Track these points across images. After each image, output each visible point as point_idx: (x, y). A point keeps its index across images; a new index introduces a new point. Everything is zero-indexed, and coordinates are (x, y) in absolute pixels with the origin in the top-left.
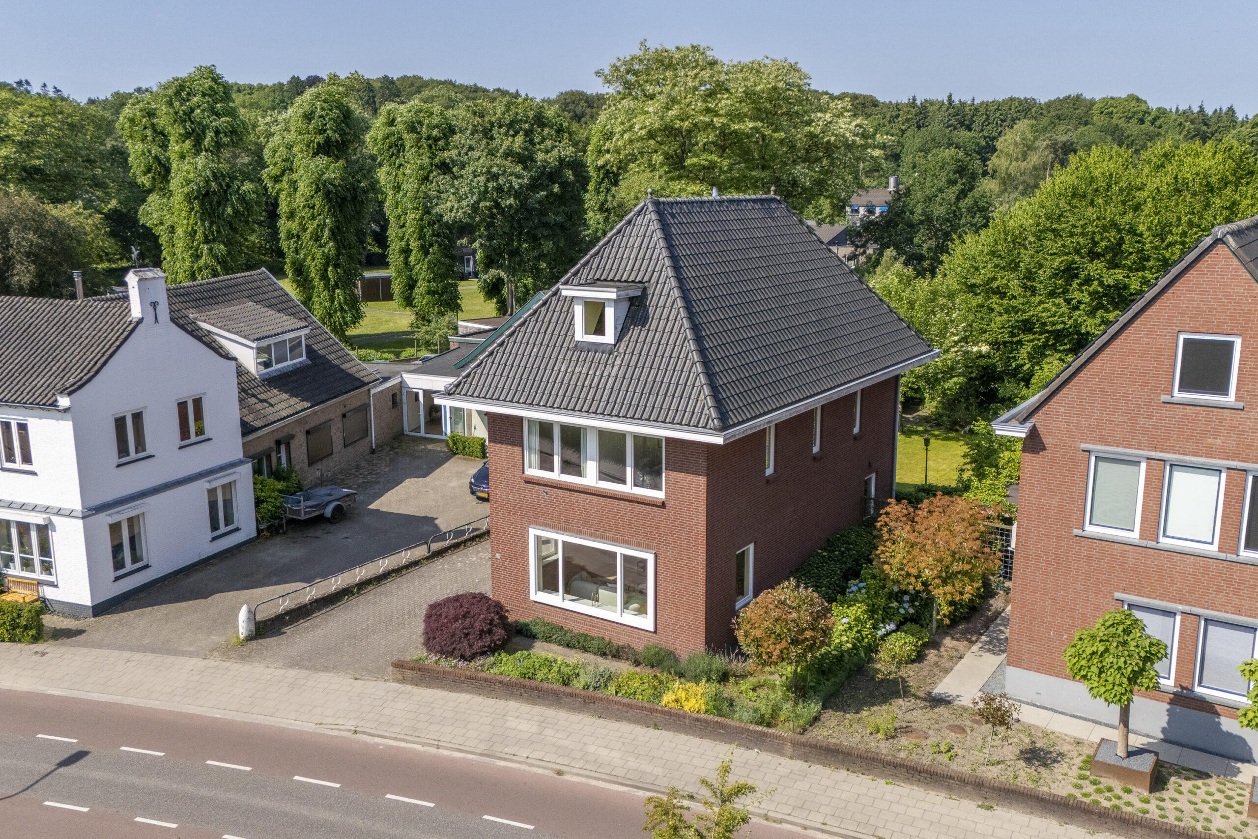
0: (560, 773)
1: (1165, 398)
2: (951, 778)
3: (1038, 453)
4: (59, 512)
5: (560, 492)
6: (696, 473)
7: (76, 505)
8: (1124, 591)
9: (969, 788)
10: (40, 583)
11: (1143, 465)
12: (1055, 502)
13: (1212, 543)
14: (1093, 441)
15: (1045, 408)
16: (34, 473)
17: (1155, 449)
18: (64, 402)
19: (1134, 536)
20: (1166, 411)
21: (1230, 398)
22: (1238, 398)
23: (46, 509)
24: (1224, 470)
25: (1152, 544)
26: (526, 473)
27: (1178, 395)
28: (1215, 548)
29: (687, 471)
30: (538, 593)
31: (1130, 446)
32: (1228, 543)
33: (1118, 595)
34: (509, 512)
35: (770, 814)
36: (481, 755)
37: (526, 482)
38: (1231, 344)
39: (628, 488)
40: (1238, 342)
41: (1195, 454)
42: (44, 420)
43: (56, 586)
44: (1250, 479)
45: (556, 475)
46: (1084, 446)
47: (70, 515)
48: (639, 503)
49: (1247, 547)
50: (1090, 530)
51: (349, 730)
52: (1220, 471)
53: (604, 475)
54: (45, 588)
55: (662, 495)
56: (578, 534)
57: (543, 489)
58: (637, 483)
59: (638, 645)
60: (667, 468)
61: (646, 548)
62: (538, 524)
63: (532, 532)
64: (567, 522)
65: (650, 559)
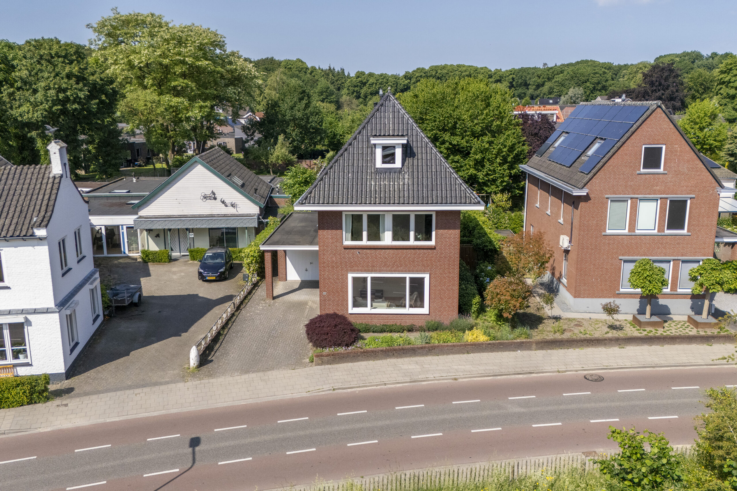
0: (456, 379)
1: (638, 172)
2: (606, 340)
3: (587, 201)
4: (35, 312)
5: (368, 251)
6: (455, 229)
7: (51, 304)
8: (623, 255)
9: (613, 342)
10: (15, 366)
11: (629, 201)
12: (595, 222)
13: (654, 230)
14: (611, 194)
15: (591, 182)
16: (8, 288)
17: (635, 194)
18: (41, 232)
19: (626, 231)
20: (639, 177)
21: (662, 170)
22: (664, 170)
23: (22, 312)
24: (659, 199)
25: (633, 234)
26: (344, 244)
27: (642, 170)
28: (656, 231)
29: (449, 228)
30: (354, 308)
31: (625, 194)
32: (661, 229)
33: (620, 257)
34: (333, 267)
35: (560, 370)
36: (410, 382)
37: (345, 249)
38: (661, 148)
39: (412, 242)
40: (664, 147)
41: (649, 194)
42: (19, 248)
43: (31, 365)
44: (669, 201)
45: (365, 242)
46: (607, 196)
47: (47, 311)
48: (419, 249)
49: (668, 229)
50: (608, 232)
51: (330, 390)
52: (657, 200)
53: (395, 238)
54: (18, 368)
55: (432, 243)
56: (380, 271)
57: (357, 251)
58: (416, 239)
59: (418, 323)
60: (436, 228)
61: (424, 272)
62: (353, 271)
63: (350, 276)
64: (373, 266)
65: (427, 277)
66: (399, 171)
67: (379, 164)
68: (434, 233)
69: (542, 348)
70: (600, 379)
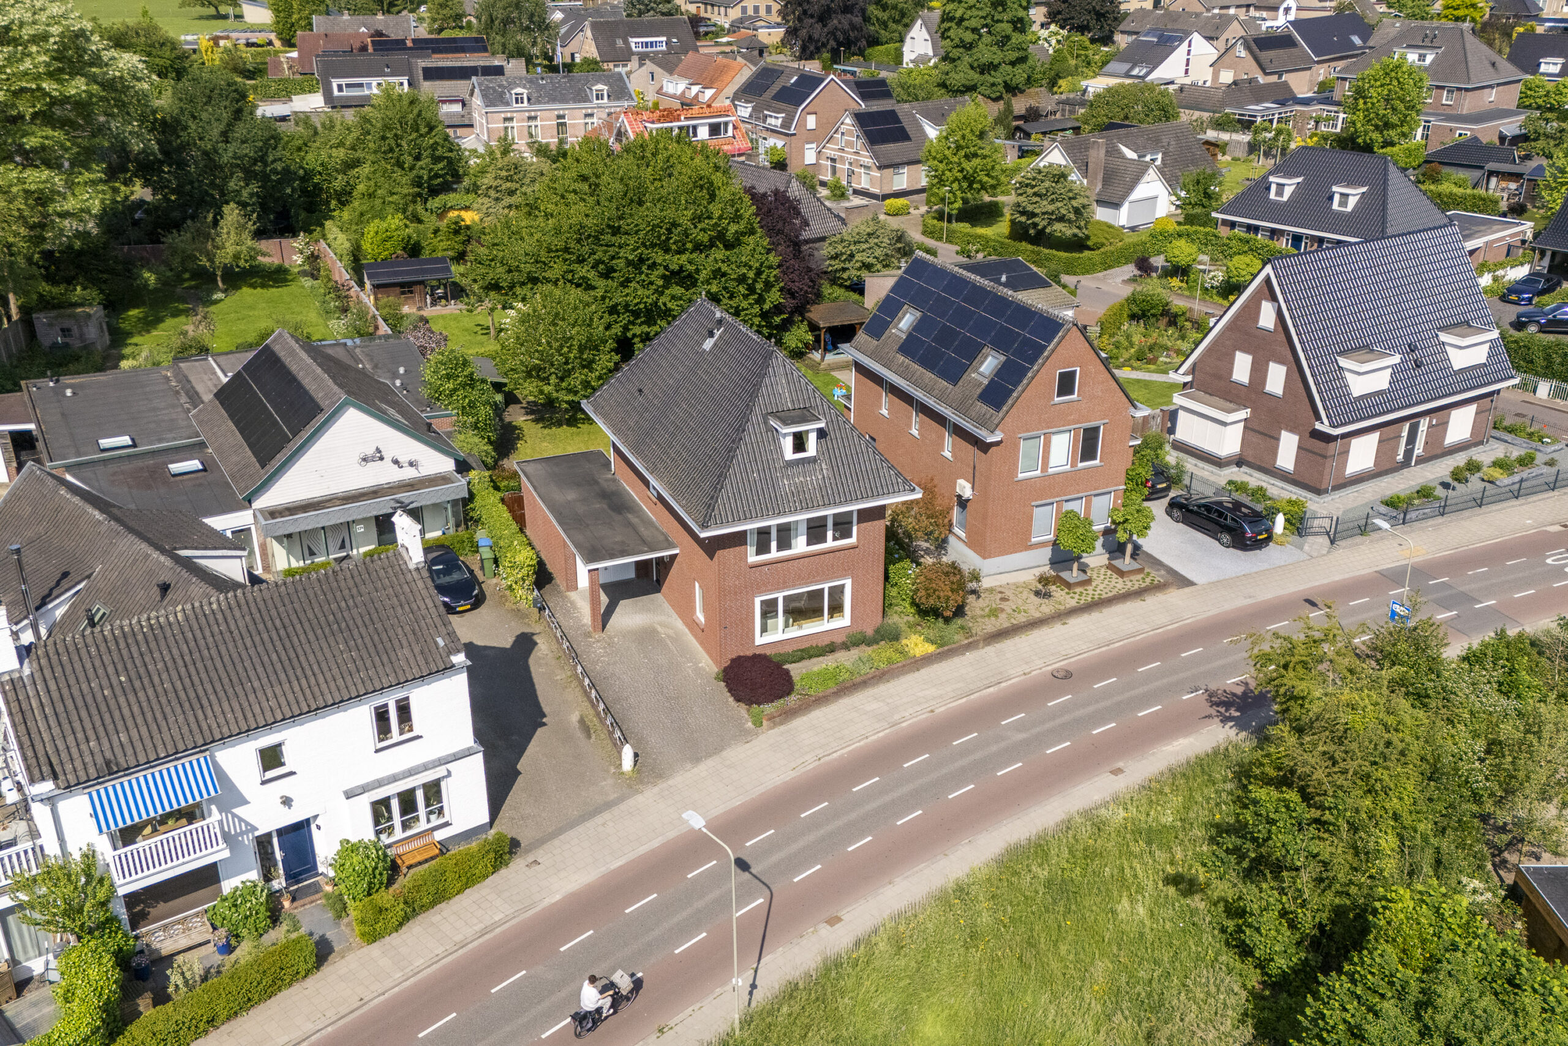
0: (932, 711)
1: (1052, 403)
2: (1049, 619)
3: (1001, 446)
4: (455, 757)
5: (778, 565)
6: (879, 519)
8: (1036, 500)
9: (1055, 619)
11: (1042, 437)
12: (1007, 469)
13: (1067, 465)
14: (1023, 432)
15: (1003, 422)
16: (420, 737)
17: (1048, 428)
19: (1038, 472)
20: (1053, 408)
21: (1076, 396)
22: (1078, 395)
23: (440, 762)
24: (1072, 430)
25: (1046, 474)
26: (749, 562)
27: (1056, 400)
28: (1069, 467)
29: (873, 520)
30: (762, 638)
31: (1038, 430)
32: (1074, 464)
33: (1033, 503)
34: (736, 593)
37: (750, 568)
38: (1074, 372)
39: (829, 544)
40: (1079, 370)
41: (1063, 426)
43: (450, 824)
44: (1082, 431)
45: (773, 554)
46: (1019, 435)
48: (837, 550)
49: (1080, 462)
50: (1021, 476)
53: (810, 542)
55: (852, 540)
56: (794, 587)
57: (766, 568)
58: (835, 539)
59: (839, 639)
60: (859, 522)
61: (844, 577)
62: (761, 593)
63: (758, 601)
64: (785, 582)
65: (848, 583)
66: (812, 460)
67: (789, 454)
68: (855, 529)
69: (989, 644)
70: (1068, 675)
